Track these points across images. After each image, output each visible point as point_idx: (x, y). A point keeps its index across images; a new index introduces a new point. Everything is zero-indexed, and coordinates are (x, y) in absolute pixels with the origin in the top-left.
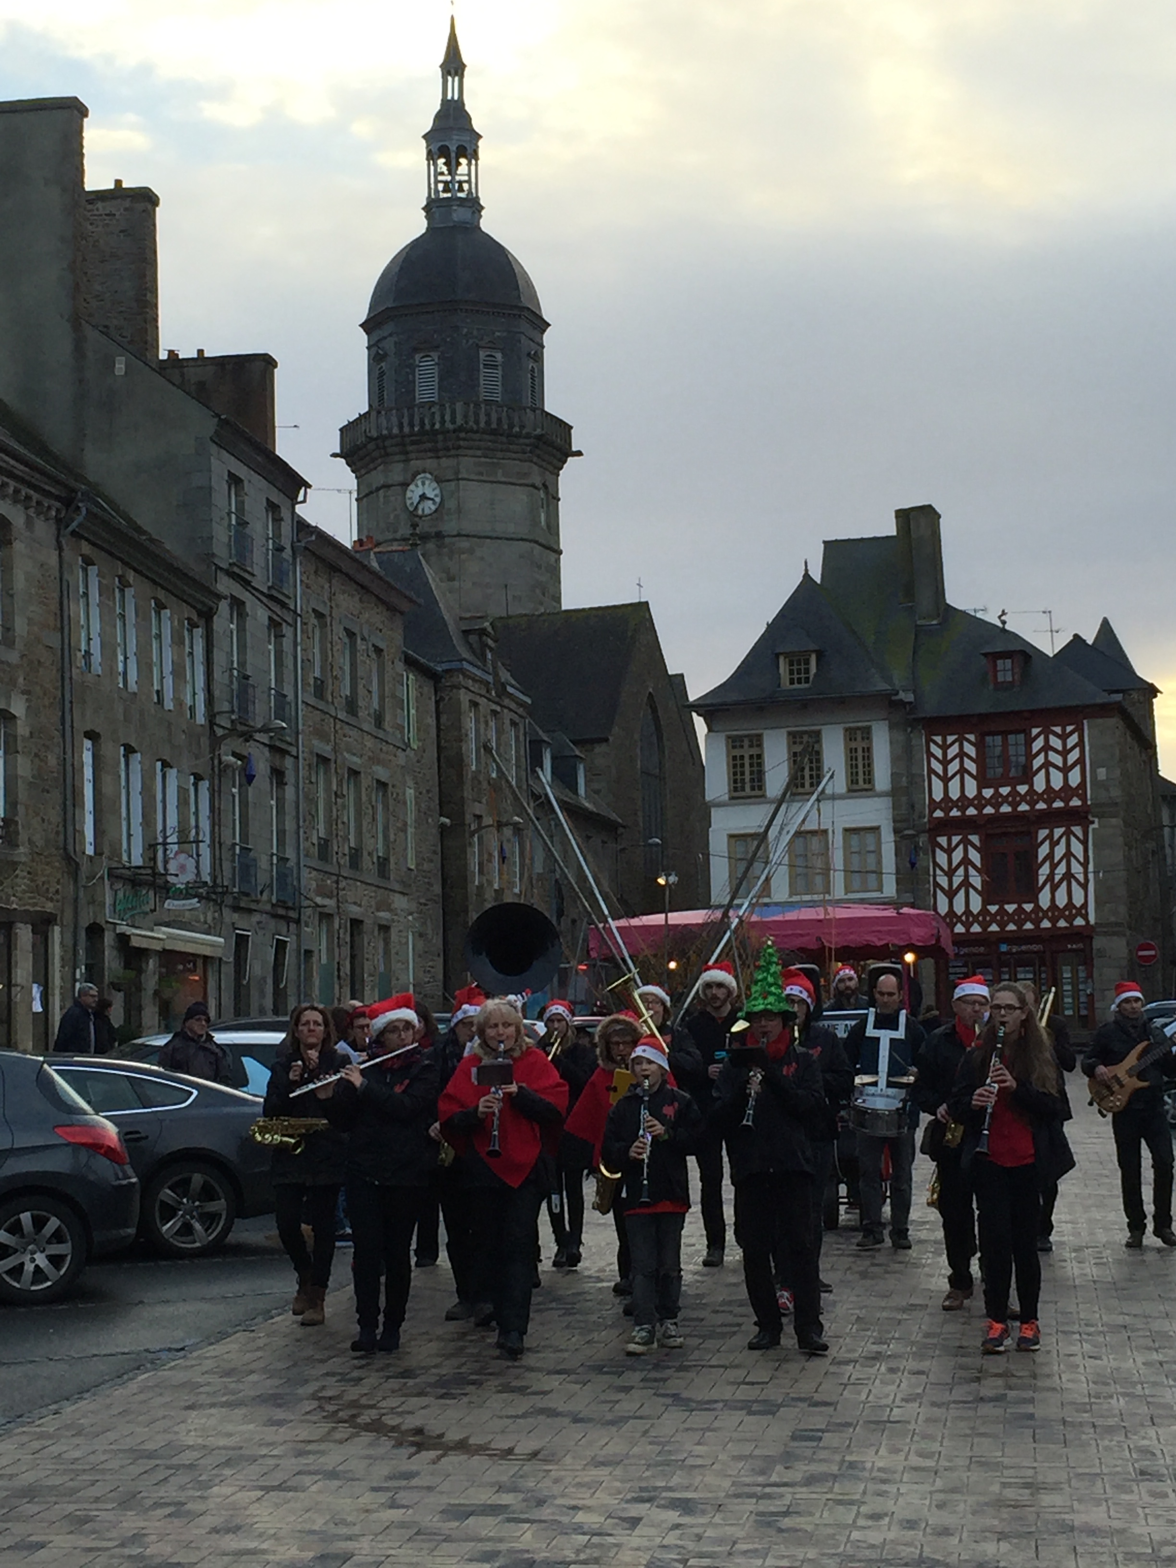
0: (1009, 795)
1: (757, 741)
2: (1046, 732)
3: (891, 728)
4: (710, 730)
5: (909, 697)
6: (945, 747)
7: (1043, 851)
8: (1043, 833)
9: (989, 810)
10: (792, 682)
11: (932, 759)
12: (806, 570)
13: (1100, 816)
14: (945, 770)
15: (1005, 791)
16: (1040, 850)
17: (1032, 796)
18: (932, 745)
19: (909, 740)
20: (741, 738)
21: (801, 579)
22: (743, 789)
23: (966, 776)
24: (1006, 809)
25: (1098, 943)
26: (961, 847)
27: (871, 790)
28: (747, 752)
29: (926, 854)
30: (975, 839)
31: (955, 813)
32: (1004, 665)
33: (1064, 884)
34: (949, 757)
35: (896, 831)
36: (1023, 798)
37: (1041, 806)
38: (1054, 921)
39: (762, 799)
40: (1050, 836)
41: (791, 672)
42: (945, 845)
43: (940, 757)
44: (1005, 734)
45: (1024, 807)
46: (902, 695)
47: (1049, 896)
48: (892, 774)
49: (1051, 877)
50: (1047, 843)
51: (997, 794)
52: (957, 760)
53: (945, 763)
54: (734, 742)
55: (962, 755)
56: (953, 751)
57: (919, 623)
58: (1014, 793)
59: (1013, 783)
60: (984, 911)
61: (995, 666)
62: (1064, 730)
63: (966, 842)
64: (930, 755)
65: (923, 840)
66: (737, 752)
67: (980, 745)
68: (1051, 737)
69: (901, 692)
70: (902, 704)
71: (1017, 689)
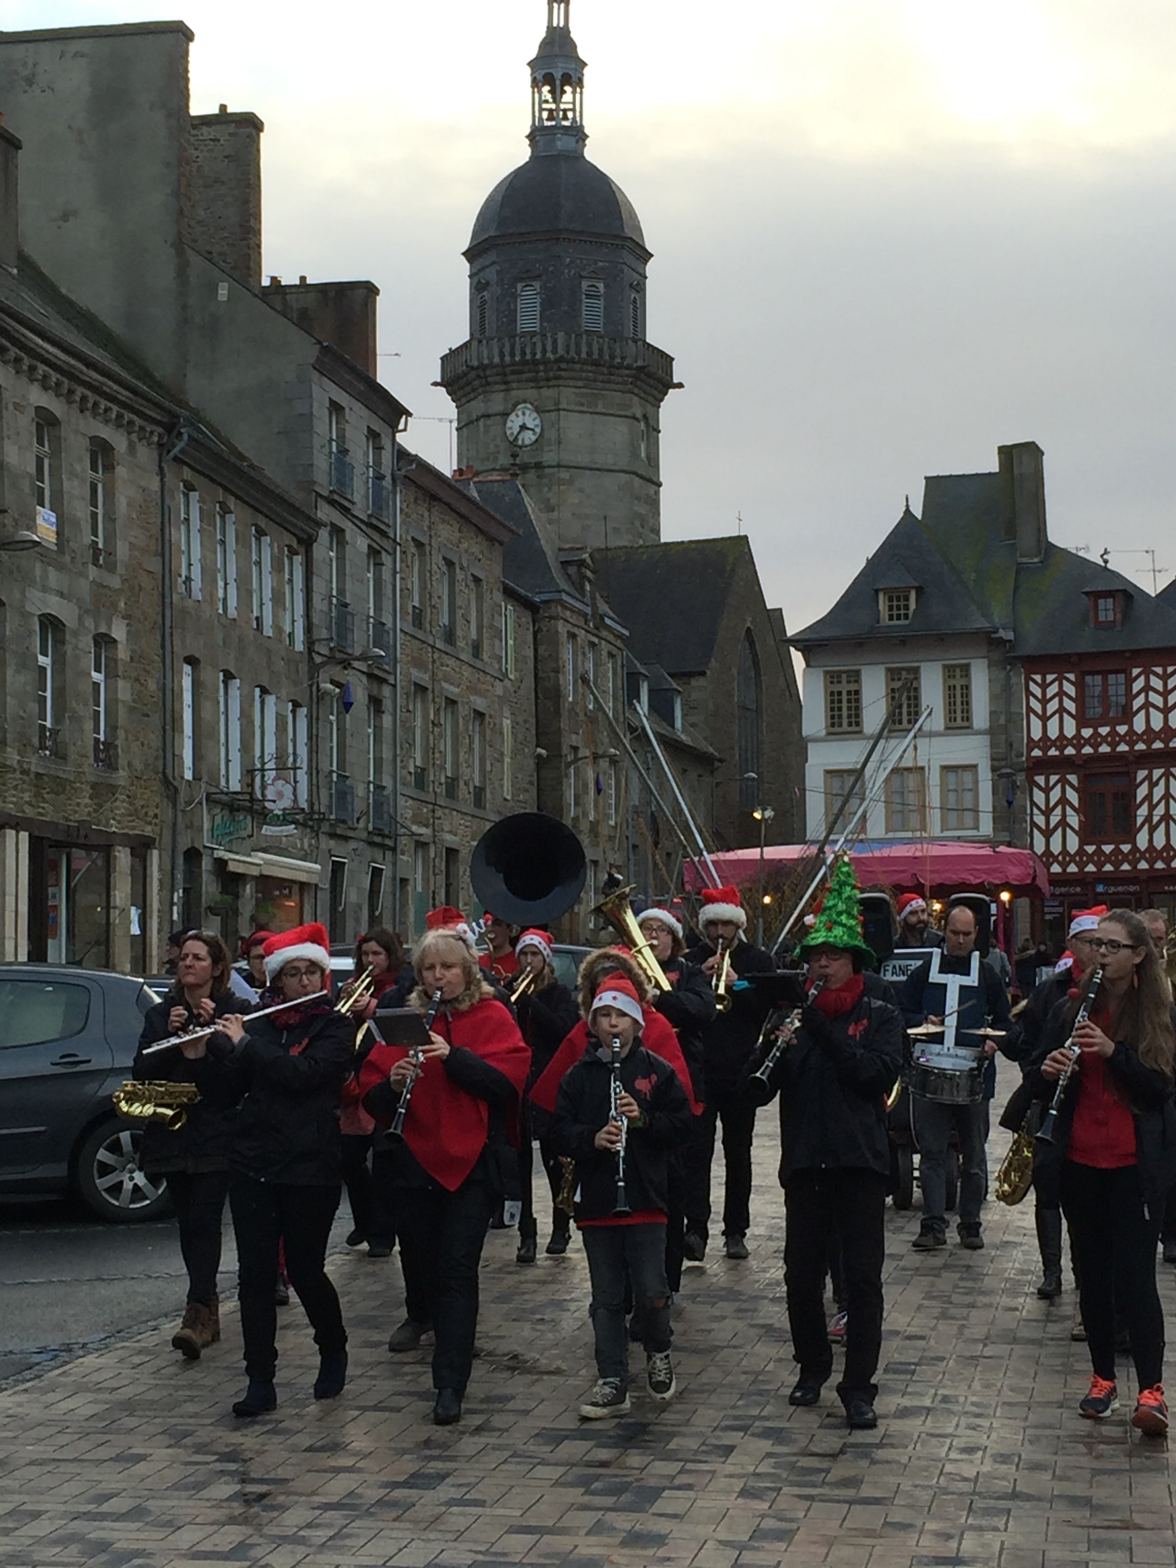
0: (1108, 735)
1: (855, 677)
2: (1147, 673)
3: (989, 667)
4: (808, 665)
5: (1010, 635)
6: (1044, 686)
7: (1142, 792)
8: (1142, 774)
9: (1087, 750)
10: (891, 618)
11: (1031, 698)
12: (907, 506)
14: (1044, 709)
15: (1104, 731)
16: (1138, 791)
17: (1131, 737)
18: (1031, 684)
19: (1008, 678)
20: (840, 673)
21: (902, 515)
22: (840, 725)
23: (1065, 715)
24: (1105, 749)
26: (1059, 786)
27: (968, 728)
28: (844, 687)
29: (1024, 793)
30: (1073, 778)
31: (1053, 752)
32: (1106, 604)
33: (1163, 825)
34: (1048, 696)
35: (994, 769)
36: (1122, 739)
37: (1140, 746)
38: (1151, 863)
39: (859, 736)
40: (1149, 777)
41: (891, 608)
42: (1043, 784)
43: (1039, 695)
44: (1105, 673)
45: (1123, 748)
46: (1002, 633)
47: (1147, 837)
48: (991, 713)
49: (1149, 818)
50: (1146, 784)
51: (1096, 734)
52: (1057, 699)
53: (1044, 701)
54: (832, 678)
55: (1061, 694)
56: (1053, 690)
57: (1020, 560)
58: (1113, 733)
59: (1113, 724)
60: (1081, 852)
61: (1096, 605)
62: (1165, 671)
63: (1063, 782)
64: (1029, 693)
65: (1020, 778)
66: (836, 688)
67: (1079, 685)
68: (1152, 677)
69: (1001, 630)
70: (1002, 642)
71: (1118, 629)
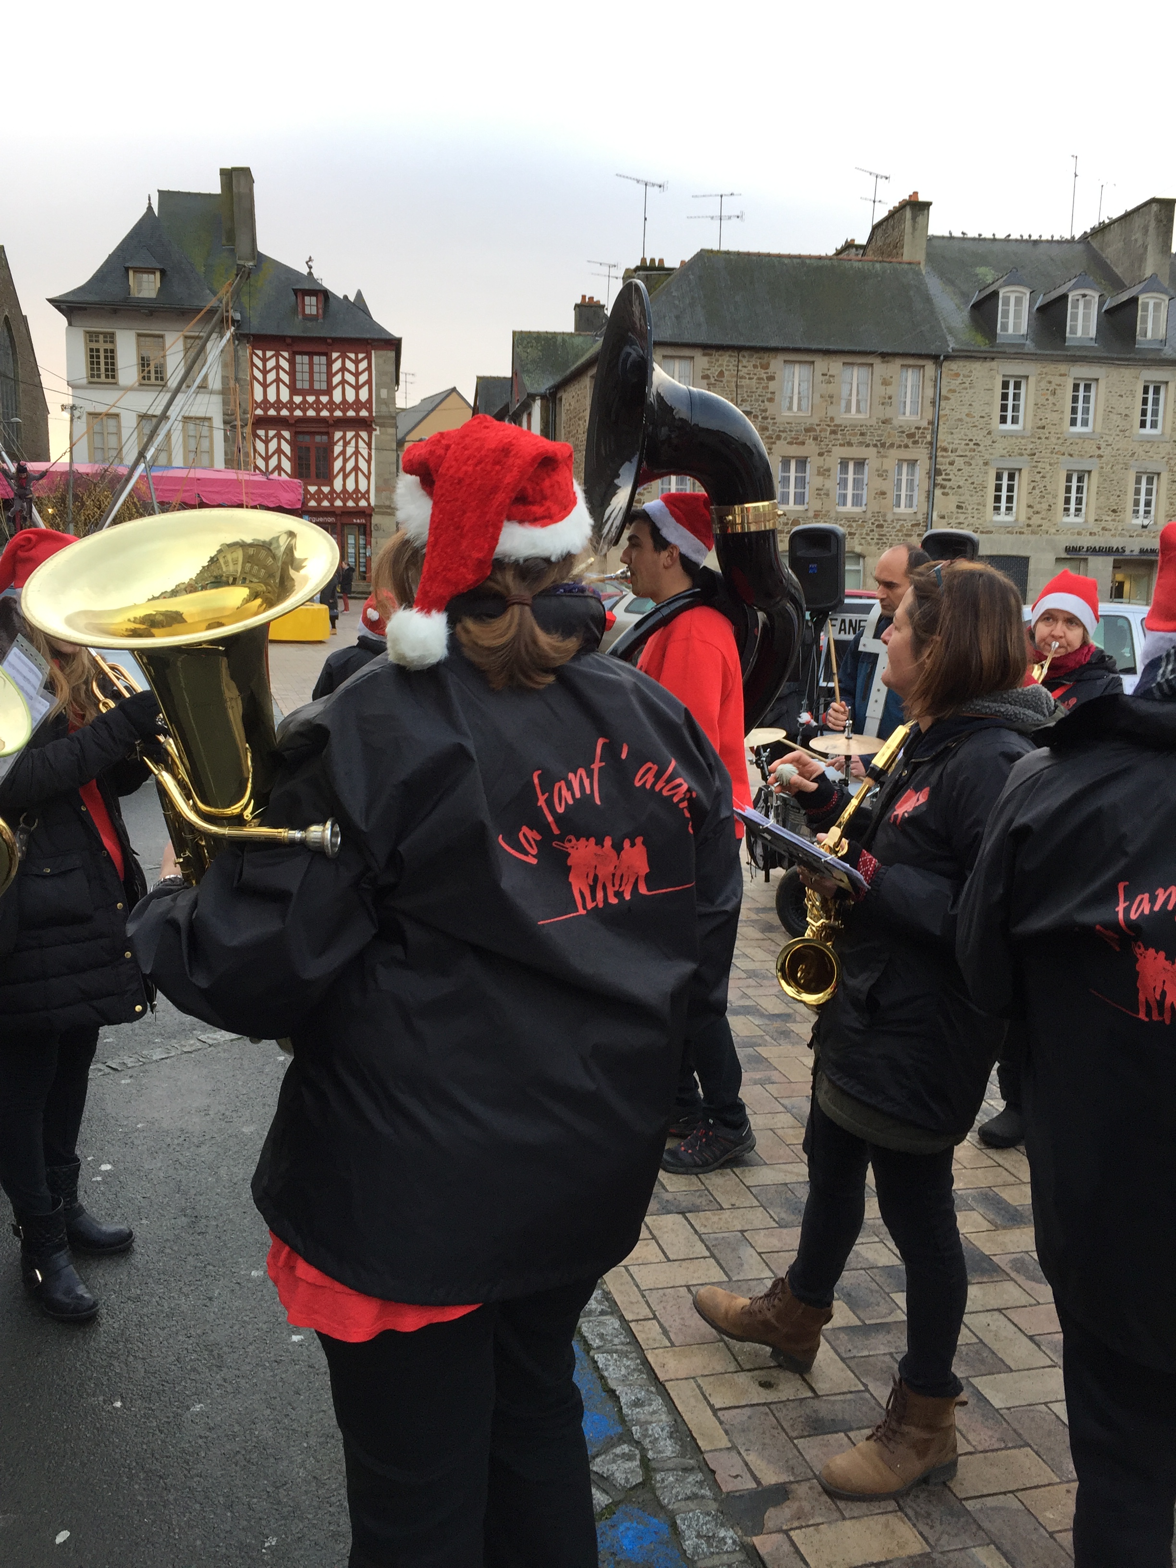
0: (314, 402)
1: (110, 337)
2: (344, 357)
4: (70, 324)
5: (238, 317)
6: (264, 360)
7: (338, 449)
8: (338, 435)
9: (298, 413)
10: (139, 293)
11: (254, 368)
12: (150, 204)
13: (382, 426)
14: (265, 378)
15: (311, 399)
16: (336, 447)
17: (331, 406)
18: (254, 357)
19: (236, 352)
20: (97, 334)
21: (145, 210)
22: (99, 376)
23: (281, 384)
24: (311, 413)
25: (376, 519)
26: (276, 439)
27: (204, 388)
28: (102, 346)
29: (249, 443)
30: (286, 434)
31: (272, 412)
32: (311, 301)
33: (353, 474)
34: (268, 368)
35: (225, 422)
36: (325, 406)
37: (338, 413)
38: (344, 501)
39: (115, 386)
40: (344, 437)
41: (139, 284)
42: (263, 437)
43: (261, 367)
44: (311, 354)
45: (325, 413)
46: (233, 314)
47: (342, 482)
48: (223, 377)
49: (343, 469)
50: (341, 442)
51: (305, 401)
52: (274, 371)
53: (265, 372)
54: (91, 336)
55: (278, 367)
56: (271, 364)
57: (239, 262)
58: (318, 401)
59: (318, 393)
61: (303, 301)
62: (357, 357)
63: (279, 436)
64: (253, 364)
65: (248, 430)
66: (94, 346)
67: (292, 362)
68: (347, 361)
71: (321, 320)
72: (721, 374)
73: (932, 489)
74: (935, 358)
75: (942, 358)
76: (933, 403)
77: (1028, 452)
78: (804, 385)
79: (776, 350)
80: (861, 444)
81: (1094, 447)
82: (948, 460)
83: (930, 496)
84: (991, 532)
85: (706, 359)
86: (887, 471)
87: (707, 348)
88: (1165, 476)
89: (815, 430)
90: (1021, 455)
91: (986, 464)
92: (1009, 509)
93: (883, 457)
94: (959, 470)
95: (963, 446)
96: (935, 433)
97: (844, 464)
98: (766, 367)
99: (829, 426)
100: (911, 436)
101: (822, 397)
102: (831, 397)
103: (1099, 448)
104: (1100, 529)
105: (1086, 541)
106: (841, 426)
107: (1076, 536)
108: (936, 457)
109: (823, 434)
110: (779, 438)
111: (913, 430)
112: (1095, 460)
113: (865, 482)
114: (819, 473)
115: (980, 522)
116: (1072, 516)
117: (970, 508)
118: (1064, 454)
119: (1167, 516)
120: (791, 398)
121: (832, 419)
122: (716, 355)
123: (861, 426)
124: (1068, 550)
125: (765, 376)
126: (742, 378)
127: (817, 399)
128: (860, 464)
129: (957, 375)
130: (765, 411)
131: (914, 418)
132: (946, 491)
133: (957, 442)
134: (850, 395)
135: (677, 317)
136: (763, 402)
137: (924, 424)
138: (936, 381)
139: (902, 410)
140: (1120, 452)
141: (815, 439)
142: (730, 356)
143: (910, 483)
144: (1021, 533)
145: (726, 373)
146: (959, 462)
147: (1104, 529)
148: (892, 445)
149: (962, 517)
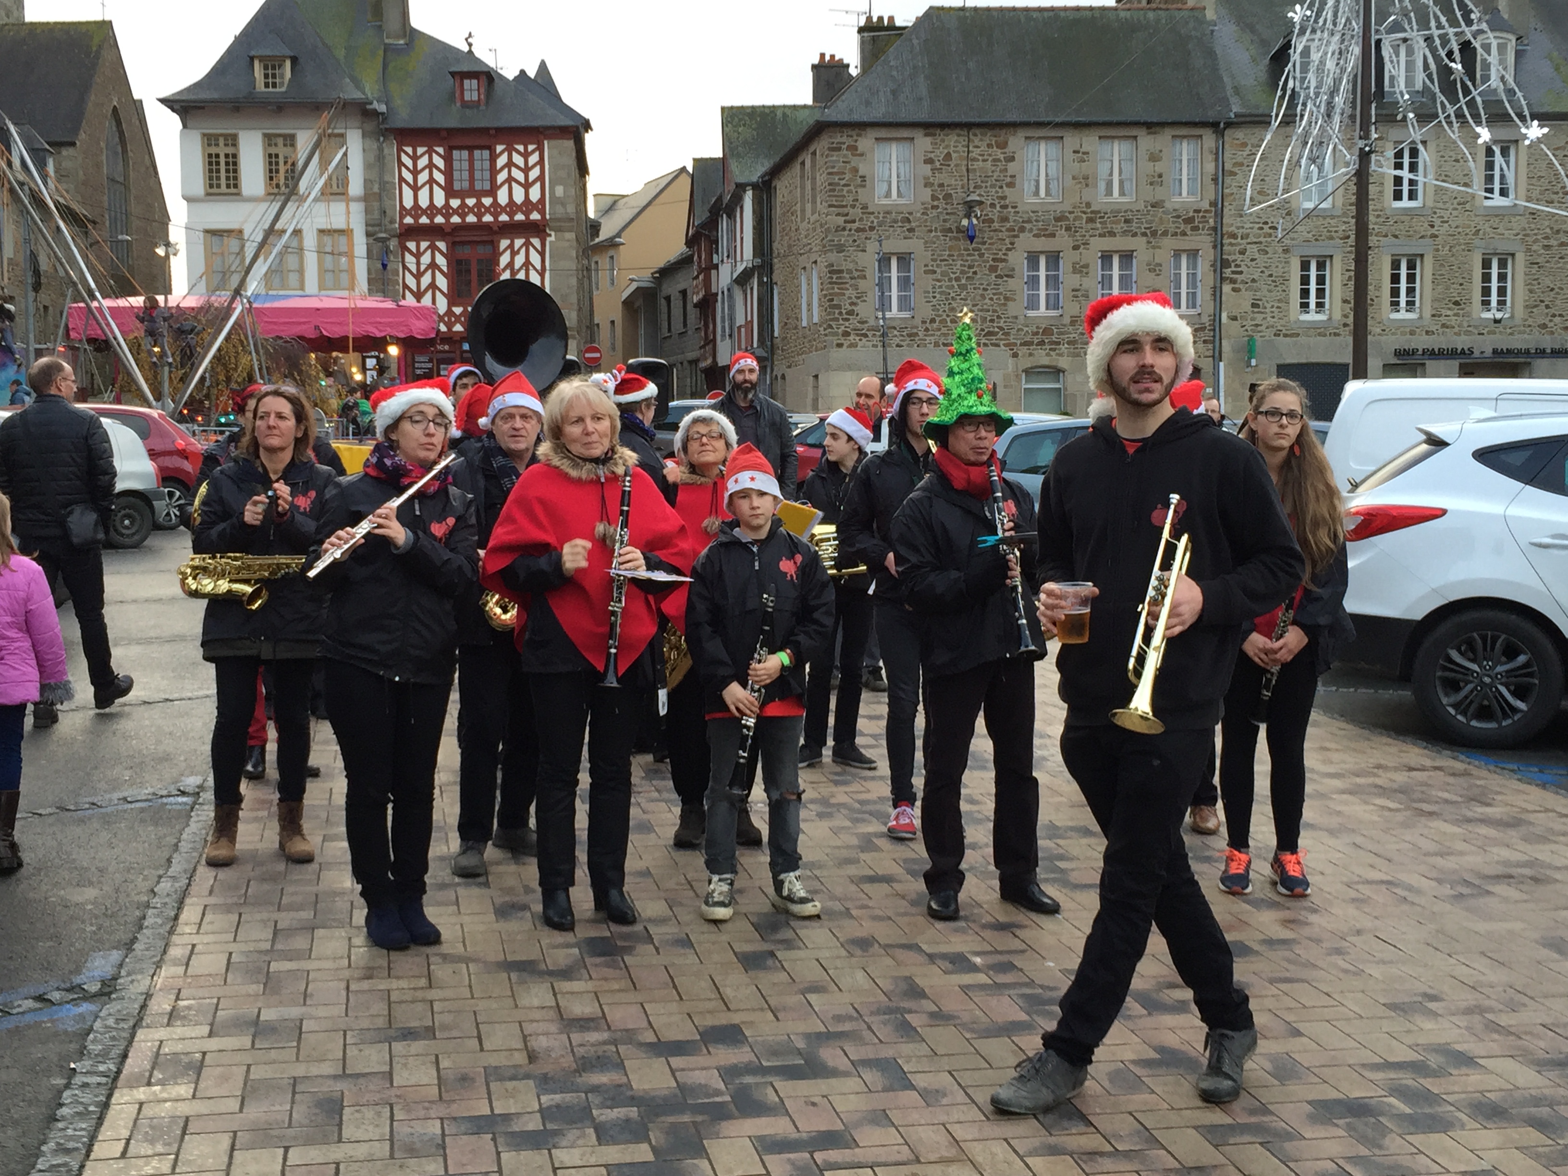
0: (475, 206)
1: (233, 141)
2: (510, 150)
3: (364, 136)
4: (185, 126)
5: (382, 108)
6: (415, 158)
7: (504, 259)
8: (504, 243)
9: (456, 219)
10: (267, 85)
11: (403, 169)
13: (558, 230)
14: (415, 180)
15: (471, 202)
16: (501, 258)
17: (496, 209)
18: (403, 155)
19: (381, 149)
20: (216, 137)
22: (219, 186)
24: (471, 219)
26: (429, 251)
27: (343, 194)
28: (222, 150)
29: (396, 257)
30: (442, 245)
31: (424, 220)
32: (470, 85)
34: (419, 168)
35: (368, 234)
36: (488, 210)
37: (504, 218)
39: (237, 197)
40: (511, 246)
41: (266, 76)
42: (414, 250)
43: (411, 167)
44: (471, 149)
45: (488, 218)
46: (375, 105)
48: (365, 180)
50: (508, 252)
51: (463, 205)
52: (427, 171)
53: (415, 173)
54: (209, 140)
55: (431, 166)
56: (423, 162)
57: (387, 41)
58: (479, 204)
59: (479, 195)
60: (449, 312)
61: (462, 85)
62: (526, 149)
63: (433, 248)
64: (401, 164)
65: (393, 244)
66: (213, 150)
67: (448, 159)
68: (514, 154)
69: (375, 102)
70: (376, 113)
71: (483, 107)
72: (948, 156)
73: (1218, 285)
74: (1214, 126)
75: (1222, 125)
76: (1215, 180)
77: (1341, 235)
78: (1053, 165)
79: (1014, 126)
80: (1125, 233)
81: (1426, 225)
82: (1238, 248)
83: (1216, 294)
84: (1298, 335)
85: (929, 140)
86: (1161, 265)
87: (929, 127)
88: (1520, 257)
89: (1067, 219)
90: (1332, 238)
91: (1286, 251)
92: (1320, 305)
93: (1154, 247)
94: (1252, 260)
95: (1256, 231)
96: (1220, 215)
97: (1106, 258)
98: (1003, 145)
99: (1085, 213)
100: (1189, 220)
101: (1074, 178)
102: (1086, 178)
103: (1432, 226)
104: (1438, 327)
105: (1421, 342)
106: (1099, 212)
107: (1408, 336)
108: (1222, 245)
109: (1077, 223)
110: (1022, 230)
111: (1191, 214)
112: (1428, 241)
113: (1134, 279)
114: (1075, 271)
115: (1282, 322)
116: (1403, 311)
117: (1268, 306)
118: (1386, 236)
119: (1527, 307)
120: (1038, 182)
121: (1088, 205)
122: (940, 134)
123: (1126, 212)
124: (1398, 353)
125: (1002, 157)
126: (974, 160)
127: (1069, 181)
128: (1127, 257)
129: (1245, 145)
130: (1004, 198)
131: (1192, 199)
132: (1236, 286)
133: (1248, 225)
134: (1111, 174)
135: (894, 93)
136: (1001, 187)
137: (1205, 205)
138: (1217, 154)
139: (1177, 191)
140: (1460, 230)
141: (1068, 229)
142: (959, 135)
143: (1192, 278)
144: (1336, 334)
145: (954, 155)
146: (1252, 250)
147: (1444, 326)
148: (1165, 233)
149: (1259, 317)
